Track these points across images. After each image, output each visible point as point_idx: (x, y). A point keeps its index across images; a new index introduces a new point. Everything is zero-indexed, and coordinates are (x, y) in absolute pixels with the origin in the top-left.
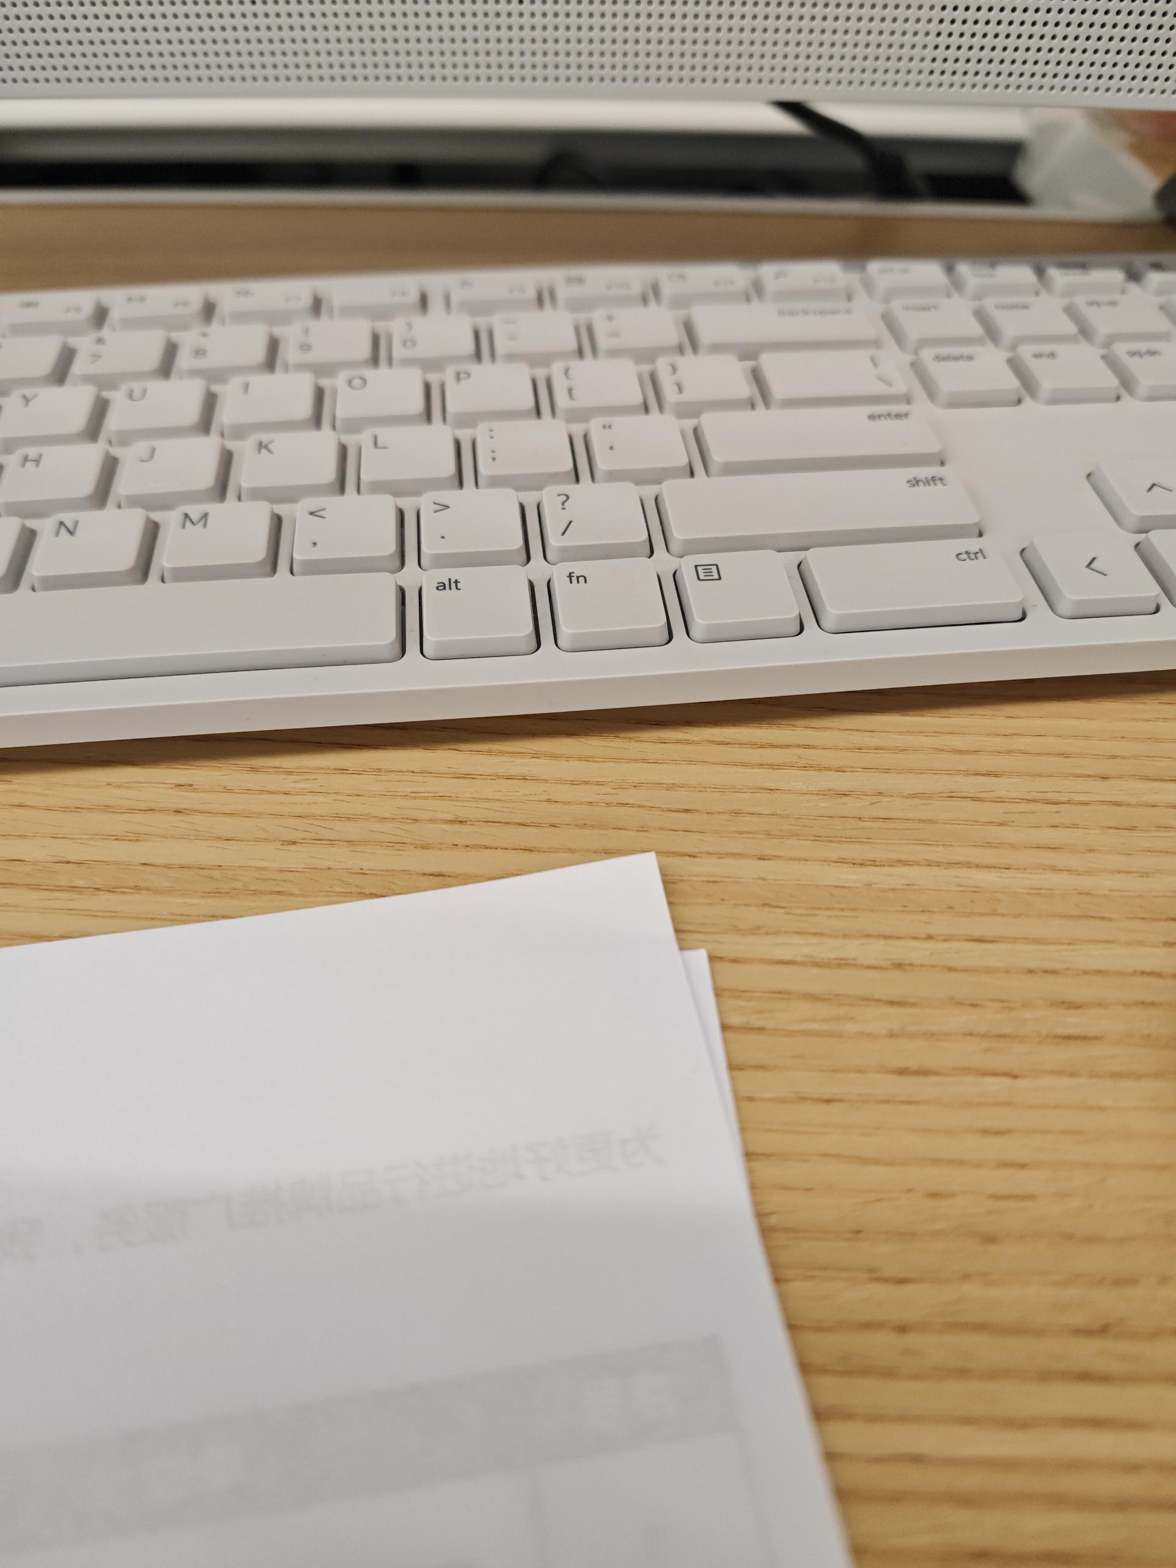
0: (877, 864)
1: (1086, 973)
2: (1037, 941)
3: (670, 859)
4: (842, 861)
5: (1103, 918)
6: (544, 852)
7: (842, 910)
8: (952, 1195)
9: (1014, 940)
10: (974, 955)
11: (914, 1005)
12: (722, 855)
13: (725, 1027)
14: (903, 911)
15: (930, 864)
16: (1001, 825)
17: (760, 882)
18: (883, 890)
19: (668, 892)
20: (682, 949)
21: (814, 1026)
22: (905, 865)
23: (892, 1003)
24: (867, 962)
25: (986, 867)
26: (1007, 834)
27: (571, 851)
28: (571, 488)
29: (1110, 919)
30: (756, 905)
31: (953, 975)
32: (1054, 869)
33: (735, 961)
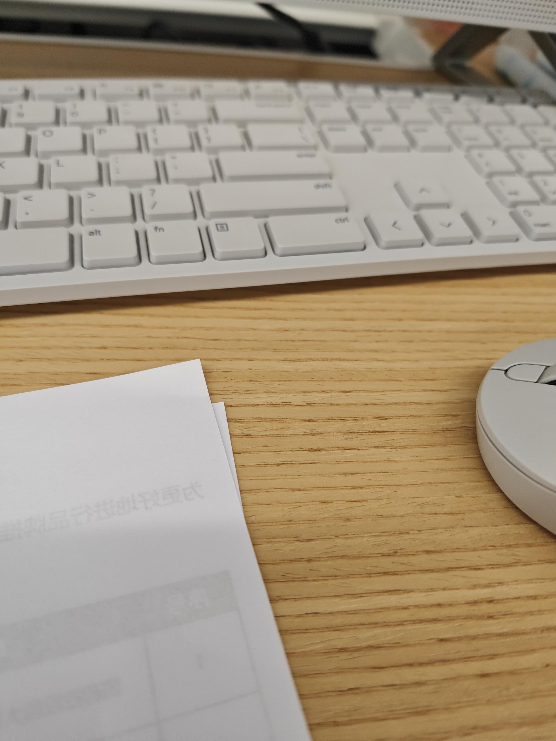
0: (301, 360)
1: (389, 404)
2: (369, 391)
3: (208, 362)
4: (285, 360)
5: (397, 380)
6: (146, 361)
7: (285, 381)
8: (331, 502)
9: (359, 391)
10: (343, 398)
11: (316, 421)
12: (231, 360)
13: (231, 436)
14: (312, 381)
15: (323, 360)
16: (355, 341)
17: (249, 370)
18: (303, 372)
19: (206, 377)
20: (212, 402)
21: (272, 432)
22: (312, 360)
23: (306, 420)
24: (295, 403)
25: (348, 360)
26: (357, 345)
27: (159, 360)
28: (156, 187)
29: (401, 381)
30: (247, 381)
31: (333, 407)
32: (378, 360)
33: (237, 406)
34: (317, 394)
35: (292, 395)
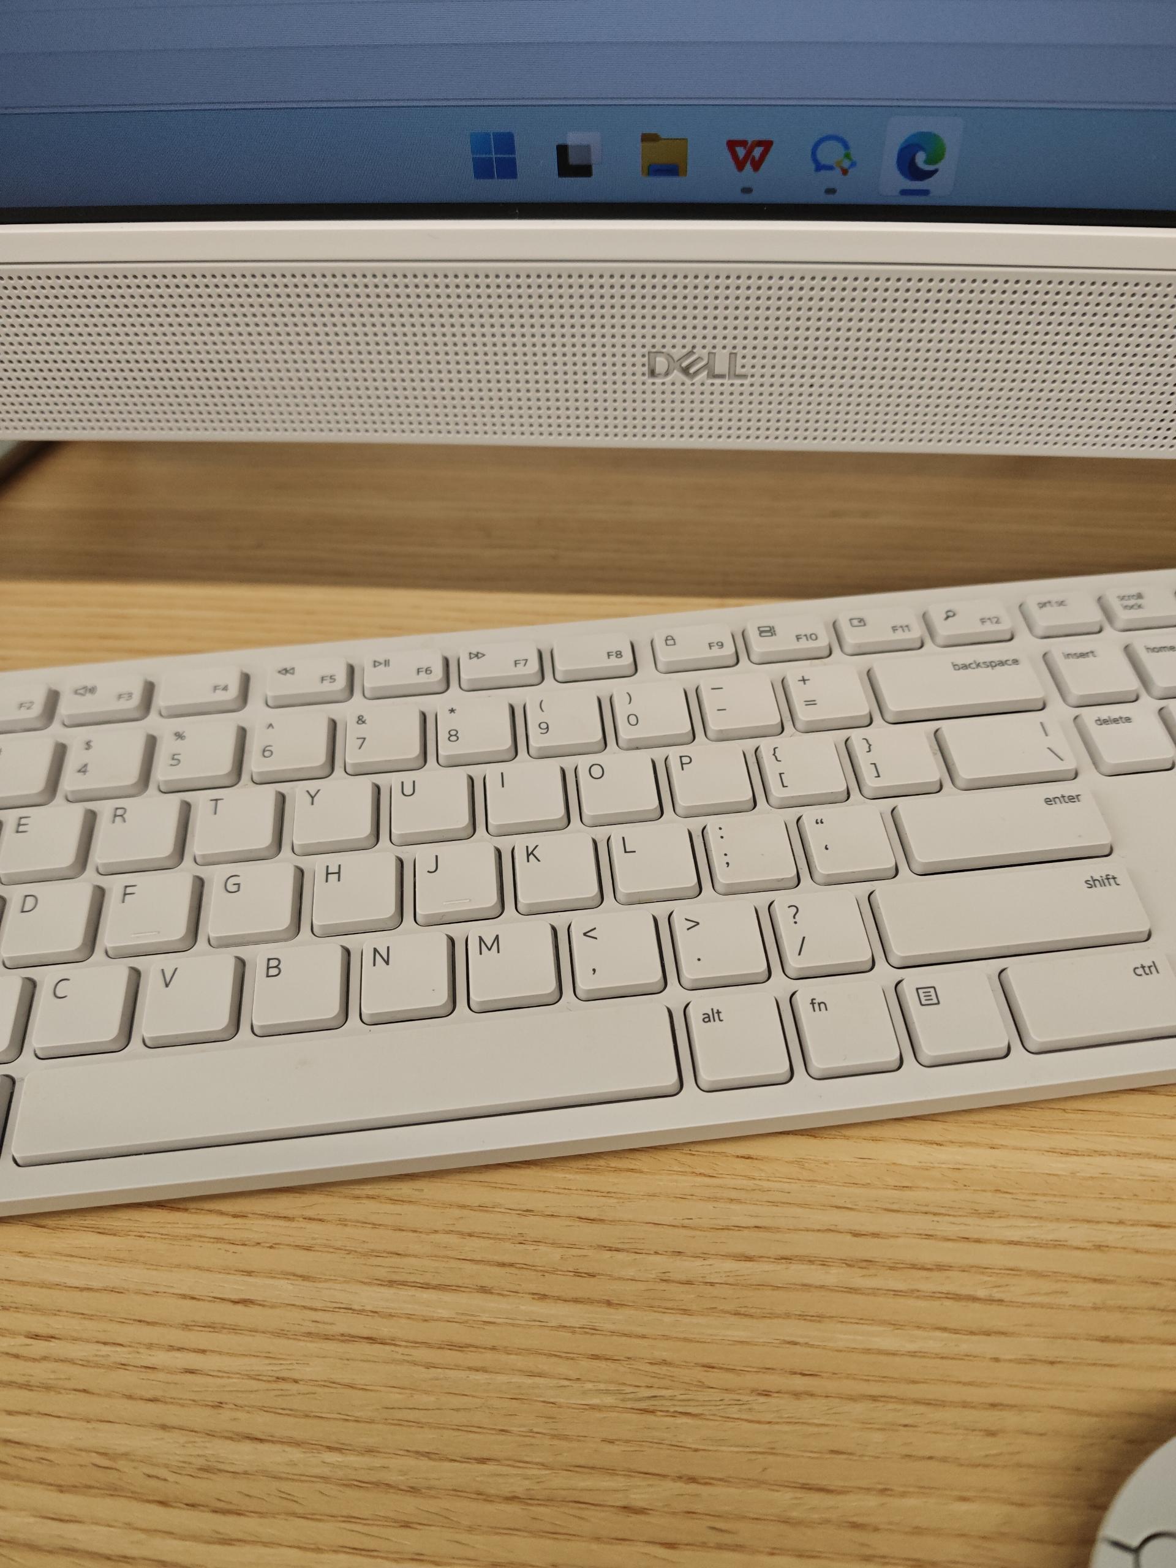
0: (1079, 1153)
4: (1052, 1151)
10: (1156, 1239)
11: (1111, 1282)
14: (1100, 1198)
15: (1119, 1154)
17: (992, 1168)
18: (1085, 1179)
21: (1039, 1299)
22: (1100, 1155)
23: (1095, 1281)
24: (1075, 1244)
30: (991, 1191)
33: (978, 1241)
34: (1111, 1228)
35: (1068, 1225)
